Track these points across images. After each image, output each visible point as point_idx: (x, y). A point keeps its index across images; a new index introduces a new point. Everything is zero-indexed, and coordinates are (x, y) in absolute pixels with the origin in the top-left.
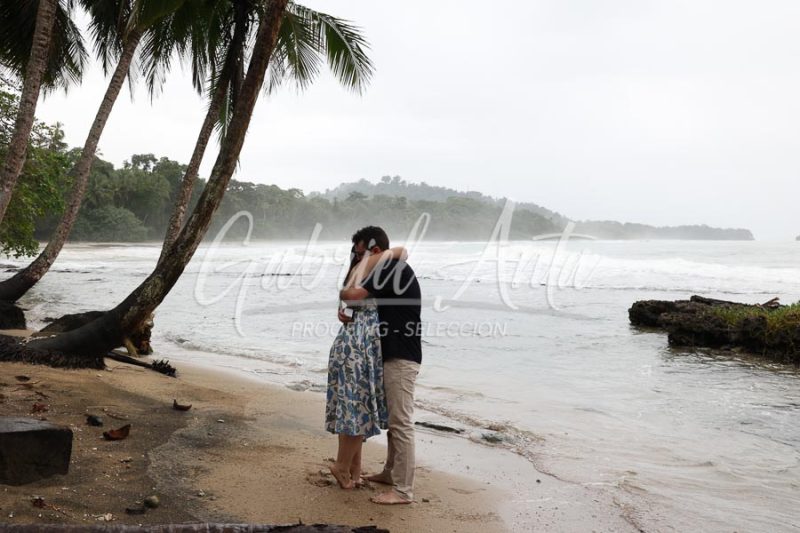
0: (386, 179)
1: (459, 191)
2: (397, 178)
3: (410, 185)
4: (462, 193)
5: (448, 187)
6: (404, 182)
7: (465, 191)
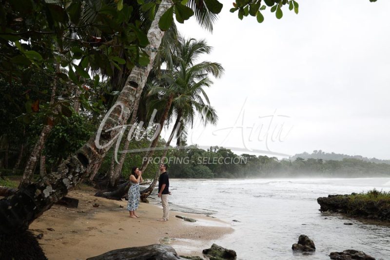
0: (315, 151)
1: (350, 155)
2: (320, 151)
3: (327, 154)
4: (352, 156)
5: (345, 154)
6: (324, 153)
7: (354, 156)
